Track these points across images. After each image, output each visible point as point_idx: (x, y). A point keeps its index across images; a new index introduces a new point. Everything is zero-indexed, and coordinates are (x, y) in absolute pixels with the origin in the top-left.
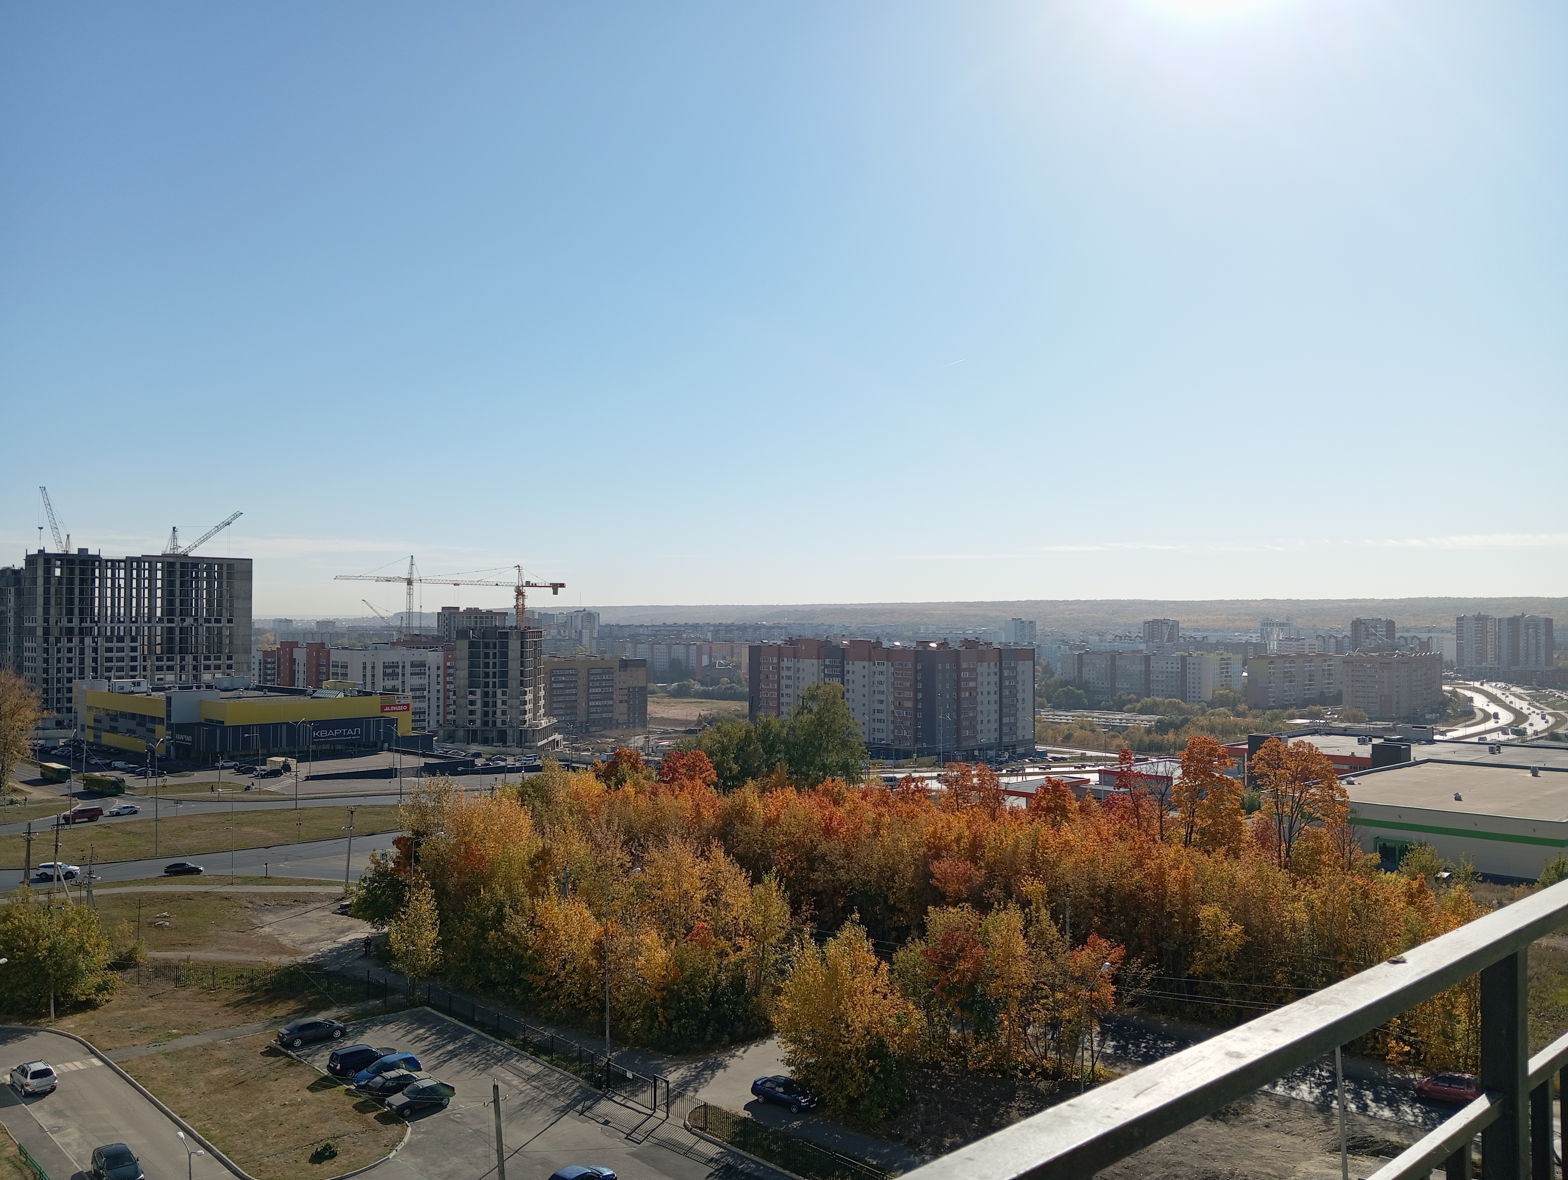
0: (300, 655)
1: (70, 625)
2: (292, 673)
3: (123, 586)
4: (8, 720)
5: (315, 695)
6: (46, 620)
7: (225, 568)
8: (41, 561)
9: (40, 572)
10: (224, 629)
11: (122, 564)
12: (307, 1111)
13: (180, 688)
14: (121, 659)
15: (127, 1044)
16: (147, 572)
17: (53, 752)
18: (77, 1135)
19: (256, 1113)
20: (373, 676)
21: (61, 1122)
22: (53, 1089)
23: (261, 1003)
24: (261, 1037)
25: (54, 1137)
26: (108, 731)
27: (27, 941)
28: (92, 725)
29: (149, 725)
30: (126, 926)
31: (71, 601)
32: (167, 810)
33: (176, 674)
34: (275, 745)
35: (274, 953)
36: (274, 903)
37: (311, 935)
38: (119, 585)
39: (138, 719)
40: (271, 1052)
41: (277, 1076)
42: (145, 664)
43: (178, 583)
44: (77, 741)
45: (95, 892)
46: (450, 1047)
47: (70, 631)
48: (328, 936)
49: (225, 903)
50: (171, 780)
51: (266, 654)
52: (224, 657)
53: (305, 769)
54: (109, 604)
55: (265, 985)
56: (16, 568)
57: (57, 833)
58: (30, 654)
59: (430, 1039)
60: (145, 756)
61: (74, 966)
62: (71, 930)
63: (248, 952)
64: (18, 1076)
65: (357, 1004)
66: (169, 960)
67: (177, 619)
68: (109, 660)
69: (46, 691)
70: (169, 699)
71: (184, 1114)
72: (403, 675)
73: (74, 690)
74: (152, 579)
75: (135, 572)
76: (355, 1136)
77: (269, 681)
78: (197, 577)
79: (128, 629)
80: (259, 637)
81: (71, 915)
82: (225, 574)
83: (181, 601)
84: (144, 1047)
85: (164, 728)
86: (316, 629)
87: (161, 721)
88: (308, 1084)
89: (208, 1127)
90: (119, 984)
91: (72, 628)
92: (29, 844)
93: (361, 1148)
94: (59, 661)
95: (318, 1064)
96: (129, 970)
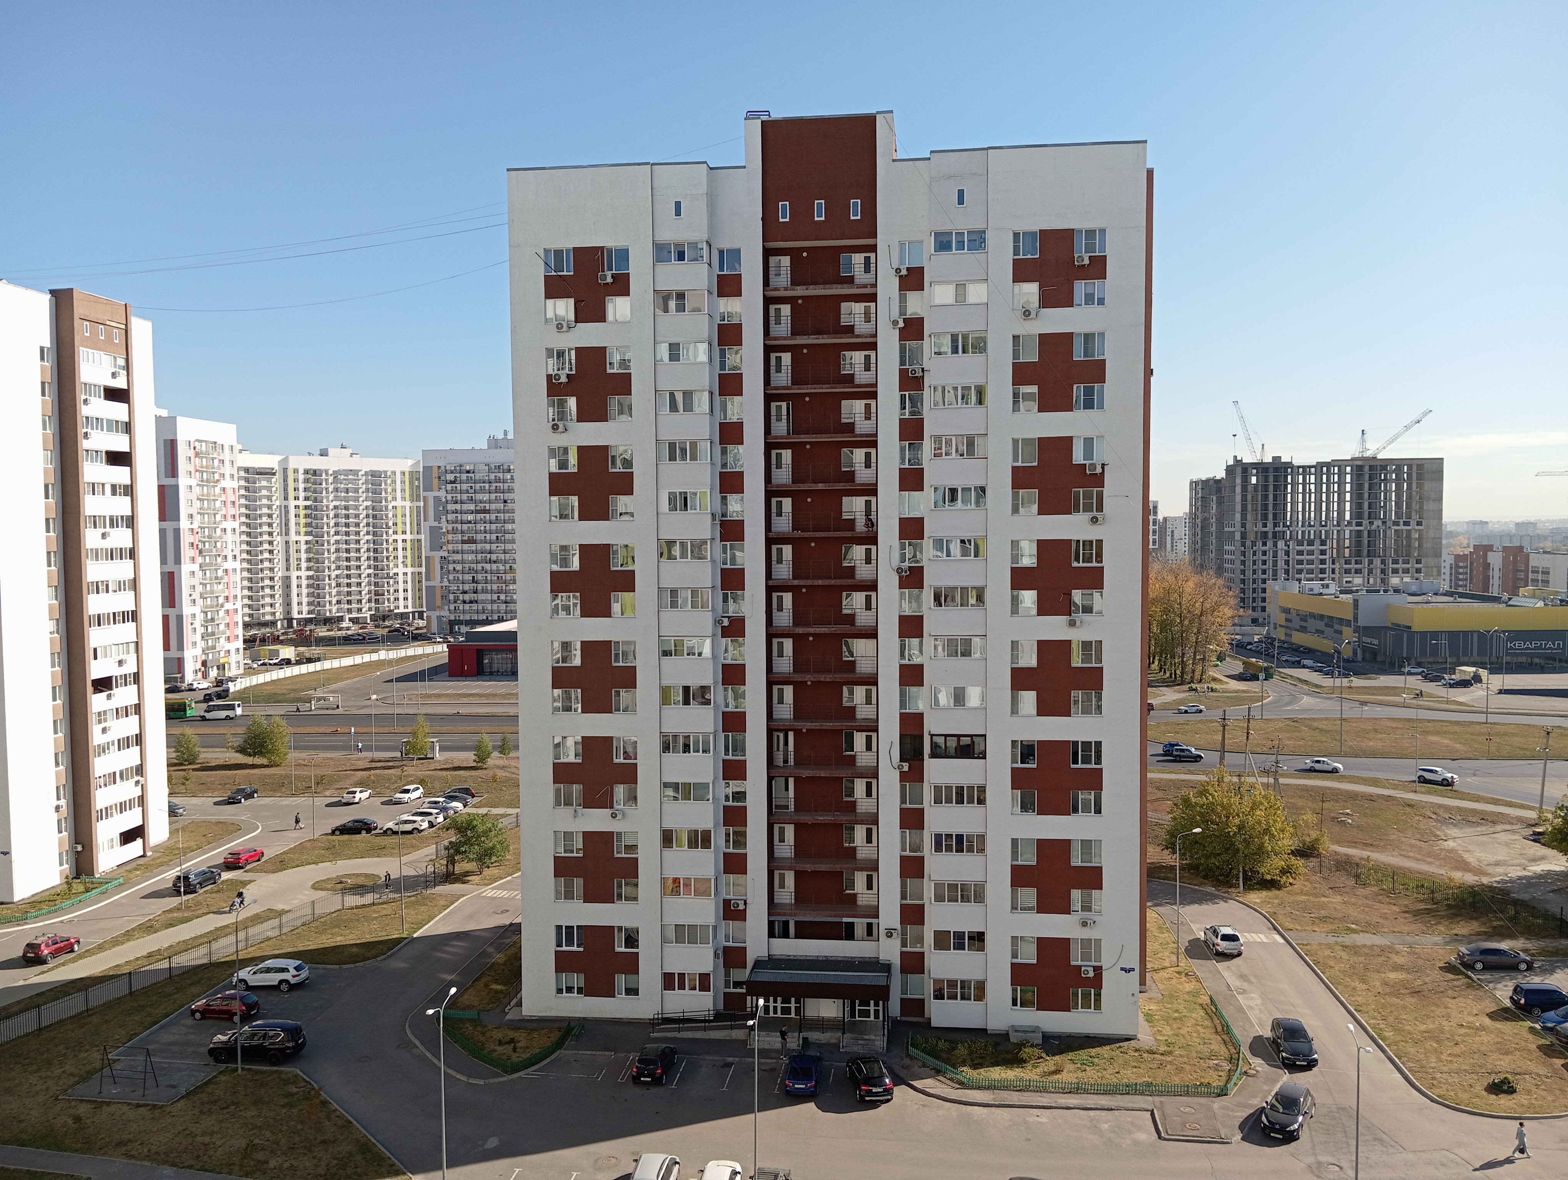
0: (1495, 560)
1: (1265, 529)
2: (1486, 580)
3: (1313, 490)
4: (1209, 615)
5: (1511, 603)
6: (1243, 525)
7: (1415, 468)
8: (1239, 470)
9: (1238, 481)
10: (1413, 532)
11: (1313, 470)
12: (1485, 1038)
13: (1368, 591)
14: (1311, 562)
15: (1307, 928)
16: (1336, 476)
17: (1249, 647)
18: (1259, 1002)
19: (1431, 1026)
21: (1245, 985)
22: (1239, 954)
23: (1442, 917)
24: (1440, 951)
25: (1239, 997)
26: (1298, 631)
27: (1220, 817)
28: (1284, 624)
29: (1337, 627)
30: (1309, 817)
31: (1265, 507)
32: (1352, 711)
33: (1364, 577)
34: (1465, 654)
35: (1457, 869)
36: (1459, 817)
37: (1499, 858)
38: (1310, 490)
39: (1326, 620)
40: (1449, 968)
41: (1456, 994)
42: (1334, 566)
43: (1366, 486)
44: (1271, 638)
45: (1282, 781)
47: (1265, 535)
48: (1518, 861)
49: (1408, 809)
50: (1357, 682)
51: (1458, 558)
52: (1412, 561)
53: (1497, 681)
54: (1300, 509)
55: (1447, 900)
56: (1218, 478)
57: (1249, 722)
58: (1229, 557)
60: (1332, 656)
61: (1261, 847)
62: (1258, 812)
63: (1430, 863)
64: (1210, 935)
65: (1548, 940)
66: (1350, 856)
67: (1365, 522)
68: (1300, 562)
69: (1243, 591)
70: (1356, 601)
71: (1359, 1008)
73: (1267, 591)
74: (1341, 483)
75: (1324, 477)
76: (1538, 1079)
77: (1461, 586)
78: (1385, 479)
79: (1318, 532)
80: (1451, 540)
81: (1259, 798)
82: (1414, 475)
83: (1370, 504)
84: (1323, 935)
85: (1351, 630)
86: (1514, 531)
87: (1348, 623)
88: (1488, 1011)
89: (1382, 1026)
90: (1302, 870)
91: (1266, 533)
92: (1224, 729)
93: (1545, 1093)
94: (1254, 563)
95: (1500, 993)
96: (1311, 859)
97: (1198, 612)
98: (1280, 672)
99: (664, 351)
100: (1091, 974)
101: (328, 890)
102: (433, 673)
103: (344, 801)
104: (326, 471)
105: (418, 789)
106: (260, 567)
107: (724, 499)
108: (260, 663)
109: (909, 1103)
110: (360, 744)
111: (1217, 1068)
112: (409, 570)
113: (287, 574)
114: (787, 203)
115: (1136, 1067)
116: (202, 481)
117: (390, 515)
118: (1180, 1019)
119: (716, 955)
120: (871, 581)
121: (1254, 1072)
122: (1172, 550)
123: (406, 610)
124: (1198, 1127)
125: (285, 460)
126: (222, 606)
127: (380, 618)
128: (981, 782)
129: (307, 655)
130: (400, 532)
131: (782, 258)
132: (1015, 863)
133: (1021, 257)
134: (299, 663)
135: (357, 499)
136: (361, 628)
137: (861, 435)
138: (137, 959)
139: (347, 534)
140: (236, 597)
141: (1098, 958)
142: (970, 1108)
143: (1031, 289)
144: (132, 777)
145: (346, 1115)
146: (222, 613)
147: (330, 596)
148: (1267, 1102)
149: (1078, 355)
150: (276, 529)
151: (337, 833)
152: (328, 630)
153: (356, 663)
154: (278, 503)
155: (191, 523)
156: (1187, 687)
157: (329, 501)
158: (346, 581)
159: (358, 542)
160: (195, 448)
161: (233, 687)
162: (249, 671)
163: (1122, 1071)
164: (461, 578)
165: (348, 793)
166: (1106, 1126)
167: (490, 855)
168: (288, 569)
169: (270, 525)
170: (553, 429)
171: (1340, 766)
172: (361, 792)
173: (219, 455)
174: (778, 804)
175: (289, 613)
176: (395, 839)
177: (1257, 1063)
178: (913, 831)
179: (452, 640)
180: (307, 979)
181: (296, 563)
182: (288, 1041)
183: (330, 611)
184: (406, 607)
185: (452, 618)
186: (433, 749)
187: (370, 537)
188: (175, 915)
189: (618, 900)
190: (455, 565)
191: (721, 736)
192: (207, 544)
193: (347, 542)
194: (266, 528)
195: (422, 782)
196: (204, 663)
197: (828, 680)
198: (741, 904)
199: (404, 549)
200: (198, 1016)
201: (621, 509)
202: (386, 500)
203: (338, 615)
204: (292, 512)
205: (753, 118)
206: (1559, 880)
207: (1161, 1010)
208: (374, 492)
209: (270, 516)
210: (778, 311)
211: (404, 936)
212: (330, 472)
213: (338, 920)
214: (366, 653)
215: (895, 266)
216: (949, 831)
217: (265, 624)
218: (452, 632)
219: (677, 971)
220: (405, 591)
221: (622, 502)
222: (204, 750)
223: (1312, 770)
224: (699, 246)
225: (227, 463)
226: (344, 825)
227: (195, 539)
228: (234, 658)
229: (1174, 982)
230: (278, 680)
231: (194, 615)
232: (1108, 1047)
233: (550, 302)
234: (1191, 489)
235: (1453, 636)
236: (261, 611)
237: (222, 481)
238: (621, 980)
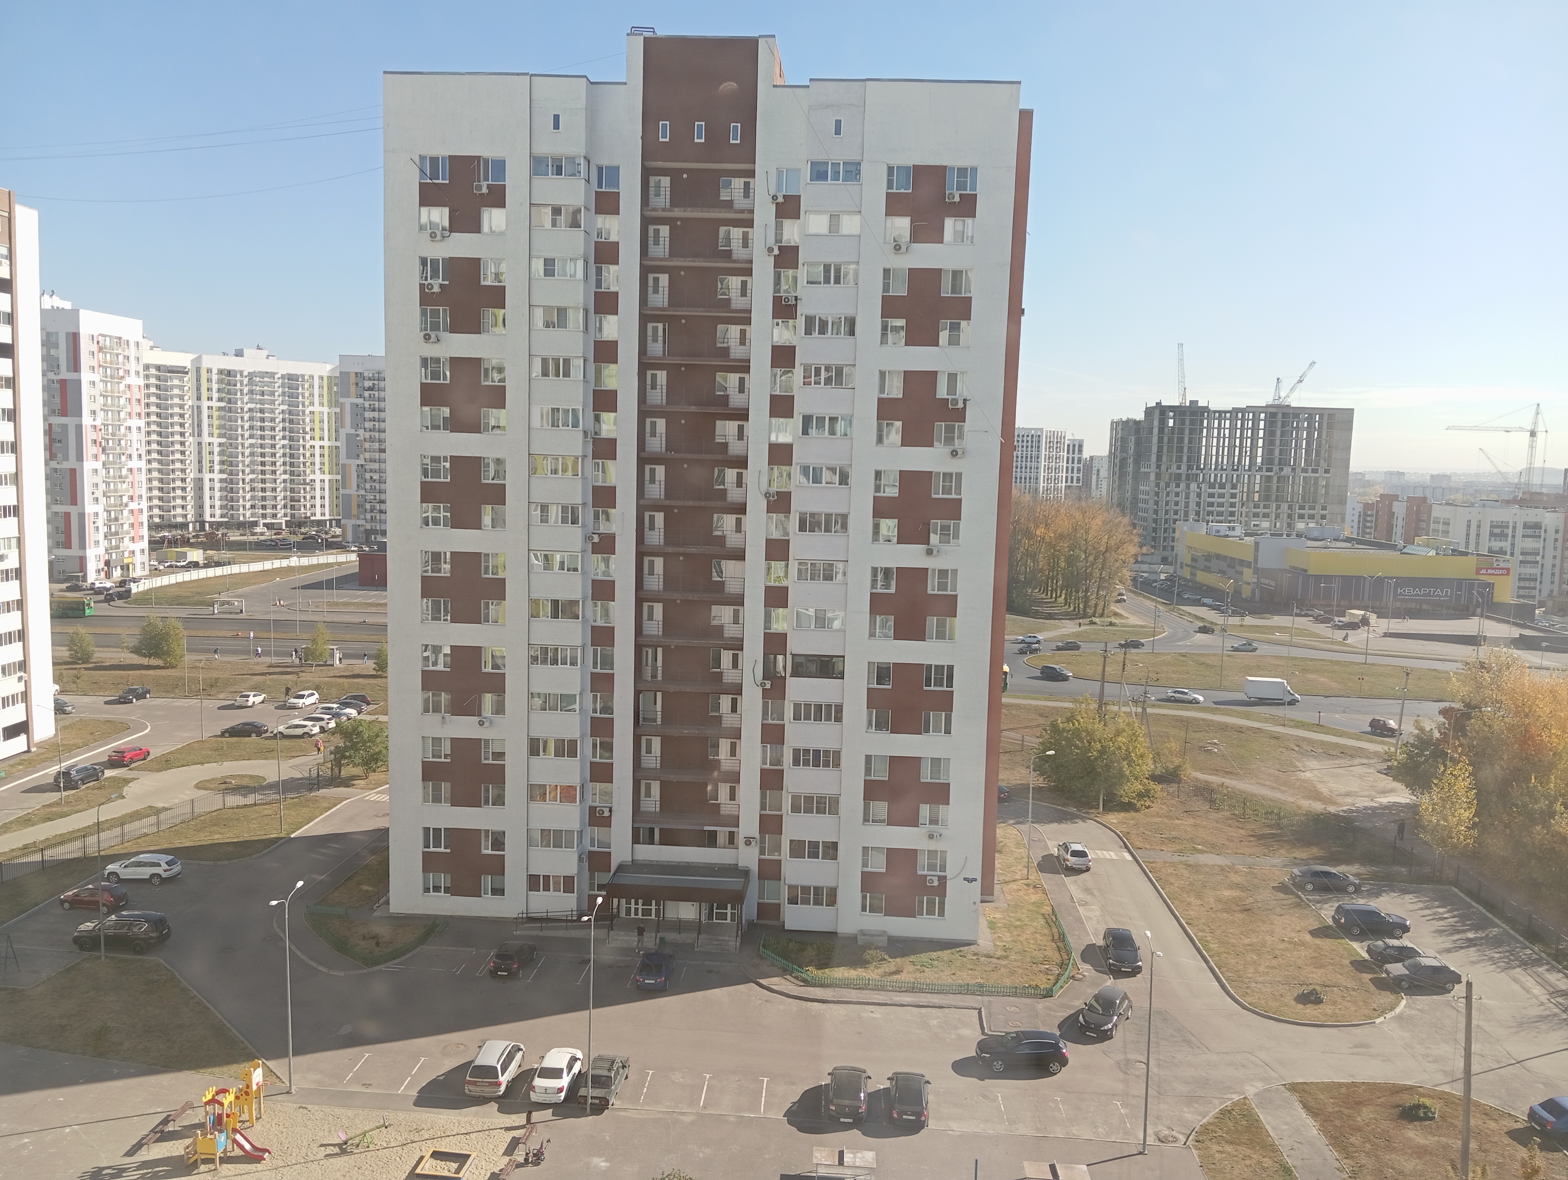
0: (1400, 509)
1: (1179, 471)
2: (1390, 529)
3: (1227, 435)
4: (1113, 553)
5: (1405, 550)
6: (1159, 467)
7: (1326, 417)
8: (1157, 413)
9: (1156, 423)
10: (1320, 479)
11: (1228, 415)
12: (1303, 952)
13: (1272, 535)
14: (1221, 505)
15: (1156, 847)
16: (1250, 422)
17: (1154, 585)
18: (1098, 913)
19: (1255, 940)
20: (1478, 535)
21: (1088, 898)
22: (1087, 869)
23: (1285, 842)
24: (1278, 873)
25: (1080, 909)
26: (1202, 570)
27: (1083, 742)
28: (1189, 563)
29: (1238, 568)
31: (1180, 449)
33: (1271, 521)
34: (1356, 598)
35: (1309, 797)
36: (1320, 751)
37: (1350, 789)
38: (1224, 435)
39: (1229, 561)
40: (1283, 888)
41: (1283, 912)
42: (1243, 510)
43: (1278, 433)
44: (1177, 576)
45: (1149, 710)
46: (1471, 935)
47: (1178, 477)
48: (1367, 793)
49: (1273, 742)
50: (1249, 620)
51: (1367, 506)
52: (1318, 507)
53: (1379, 624)
54: (1214, 453)
55: (1293, 826)
56: (1138, 419)
58: (1144, 497)
59: (1450, 920)
61: (1120, 771)
62: (1121, 739)
63: (1284, 792)
64: (1062, 852)
65: (1380, 866)
66: (1210, 783)
67: (1276, 468)
68: (1211, 504)
69: (1152, 530)
70: (1257, 544)
72: (1513, 536)
73: (1177, 531)
74: (1255, 429)
75: (1239, 422)
76: (1345, 991)
77: (1363, 533)
78: (1297, 427)
79: (1229, 476)
80: (1368, 489)
81: (1122, 726)
82: (1325, 424)
83: (1281, 450)
84: (1170, 854)
85: (1251, 571)
86: (1429, 483)
87: (1248, 565)
88: (1311, 928)
89: (1209, 938)
90: (1159, 794)
91: (1180, 475)
92: (1105, 661)
93: (1349, 1004)
94: (1167, 503)
95: (1325, 912)
96: (1172, 785)
97: (1102, 549)
98: (1180, 610)
99: (539, 266)
100: (936, 883)
101: (211, 789)
102: (343, 582)
103: (237, 704)
104: (241, 373)
105: (313, 694)
106: (171, 467)
107: (597, 419)
108: (166, 565)
109: (753, 998)
110: (259, 649)
111: (1047, 972)
112: (327, 477)
113: (200, 475)
114: (668, 123)
115: (971, 969)
116: (106, 377)
117: (308, 420)
118: (1021, 927)
119: (580, 859)
120: (740, 504)
121: (1081, 976)
122: (1097, 488)
123: (323, 518)
124: (1020, 1024)
125: (198, 359)
126: (126, 505)
127: (295, 524)
128: (838, 701)
129: (216, 559)
130: (317, 438)
131: (663, 178)
132: (868, 778)
133: (895, 191)
134: (206, 566)
135: (273, 402)
136: (275, 534)
137: (735, 360)
138: (13, 850)
139: (262, 437)
140: (140, 497)
141: (943, 868)
142: (810, 1004)
143: (903, 224)
144: (15, 673)
145: (205, 1002)
146: (125, 513)
147: (244, 499)
148: (1086, 1004)
149: (946, 292)
150: (188, 430)
151: (227, 735)
152: (241, 535)
153: (266, 568)
154: (190, 403)
155: (94, 420)
156: (1087, 621)
157: (244, 403)
158: (260, 485)
159: (273, 446)
160: (98, 343)
161: (134, 588)
162: (155, 572)
163: (959, 973)
164: (378, 487)
165: (242, 696)
166: (935, 1022)
167: (377, 760)
168: (200, 471)
169: (182, 425)
170: (425, 339)
171: (1201, 698)
172: (254, 696)
173: (124, 350)
174: (646, 716)
175: (201, 515)
176: (287, 743)
177: (1086, 969)
178: (774, 746)
179: (367, 549)
180: (179, 874)
181: (209, 465)
182: (152, 932)
183: (244, 515)
184: (323, 514)
185: (368, 527)
186: (332, 656)
187: (286, 442)
188: (54, 809)
189: (485, 804)
190: (372, 474)
191: (590, 650)
192: (111, 442)
193: (262, 446)
194: (177, 428)
195: (317, 688)
196: (107, 563)
197: (696, 599)
198: (606, 811)
199: (322, 455)
200: (67, 905)
201: (493, 422)
202: (303, 405)
203: (251, 519)
204: (205, 413)
205: (636, 35)
206: (1402, 811)
207: (1004, 918)
208: (291, 396)
209: (182, 416)
210: (657, 232)
211: (283, 835)
212: (245, 373)
213: (218, 819)
214: (277, 559)
215: (772, 192)
216: (807, 746)
217: (176, 526)
218: (368, 542)
219: (542, 874)
220: (322, 498)
221: (495, 416)
222: (100, 649)
223: (1169, 700)
224: (577, 161)
225: (132, 359)
226: (233, 728)
227: (98, 436)
228: (139, 559)
229: (1021, 893)
230: (184, 582)
231: (96, 514)
232: (949, 951)
233: (424, 210)
234: (1112, 429)
235: (1347, 580)
236: (172, 513)
237: (127, 378)
238: (487, 881)
